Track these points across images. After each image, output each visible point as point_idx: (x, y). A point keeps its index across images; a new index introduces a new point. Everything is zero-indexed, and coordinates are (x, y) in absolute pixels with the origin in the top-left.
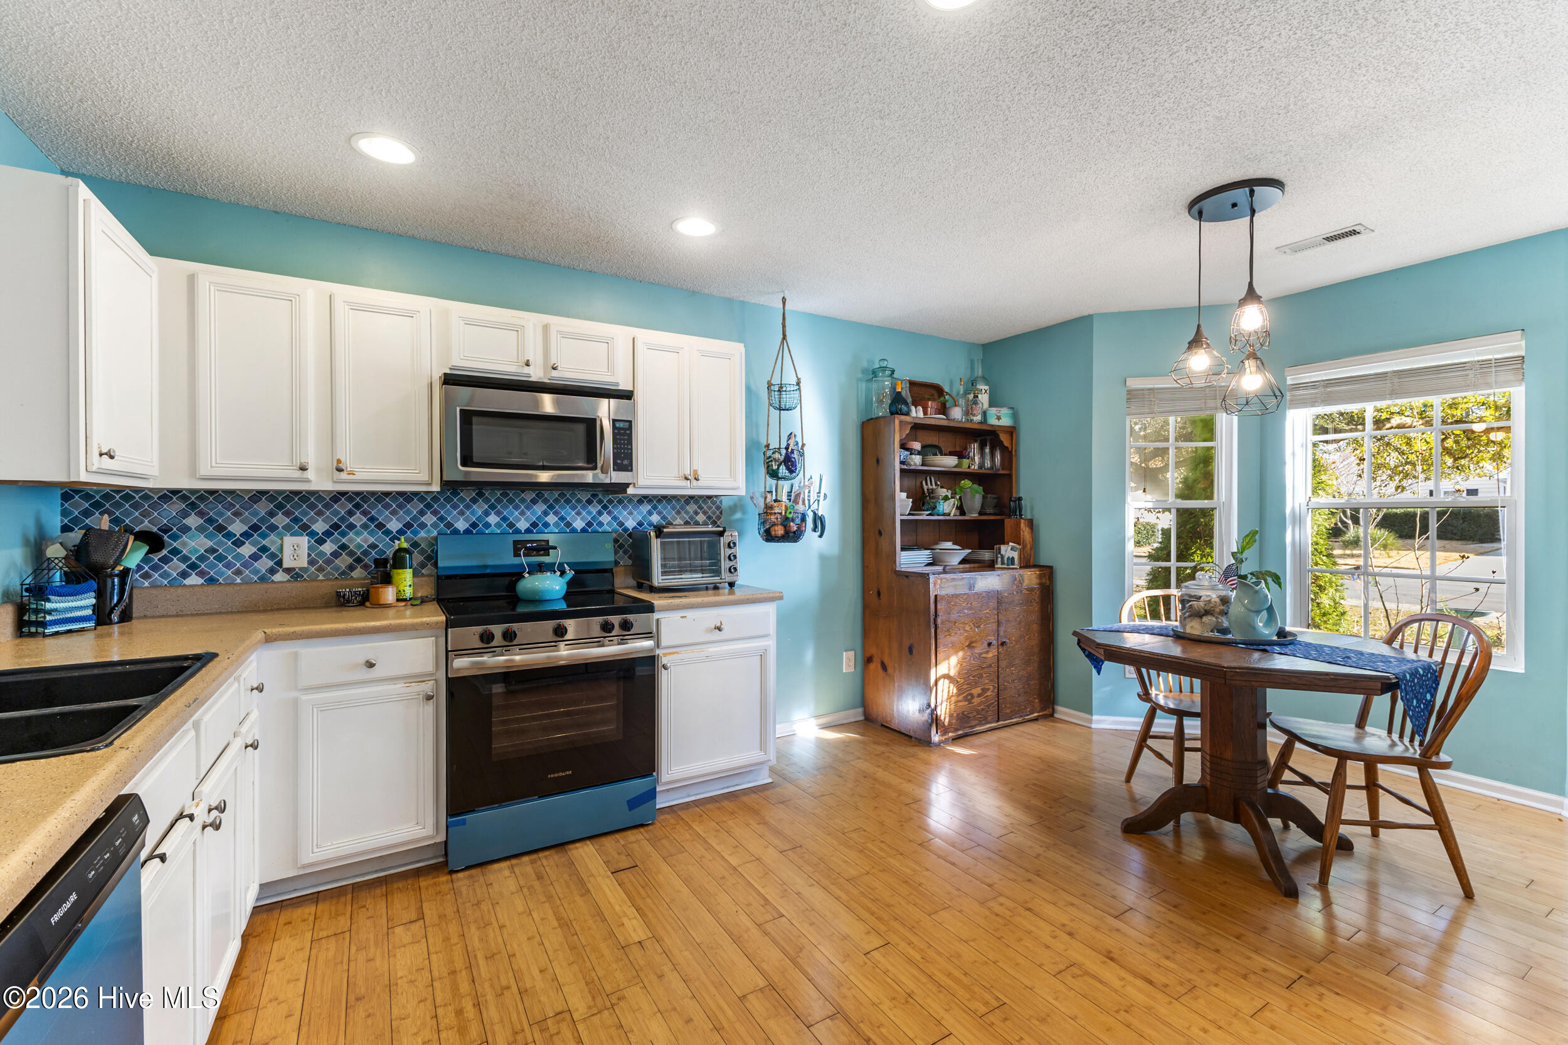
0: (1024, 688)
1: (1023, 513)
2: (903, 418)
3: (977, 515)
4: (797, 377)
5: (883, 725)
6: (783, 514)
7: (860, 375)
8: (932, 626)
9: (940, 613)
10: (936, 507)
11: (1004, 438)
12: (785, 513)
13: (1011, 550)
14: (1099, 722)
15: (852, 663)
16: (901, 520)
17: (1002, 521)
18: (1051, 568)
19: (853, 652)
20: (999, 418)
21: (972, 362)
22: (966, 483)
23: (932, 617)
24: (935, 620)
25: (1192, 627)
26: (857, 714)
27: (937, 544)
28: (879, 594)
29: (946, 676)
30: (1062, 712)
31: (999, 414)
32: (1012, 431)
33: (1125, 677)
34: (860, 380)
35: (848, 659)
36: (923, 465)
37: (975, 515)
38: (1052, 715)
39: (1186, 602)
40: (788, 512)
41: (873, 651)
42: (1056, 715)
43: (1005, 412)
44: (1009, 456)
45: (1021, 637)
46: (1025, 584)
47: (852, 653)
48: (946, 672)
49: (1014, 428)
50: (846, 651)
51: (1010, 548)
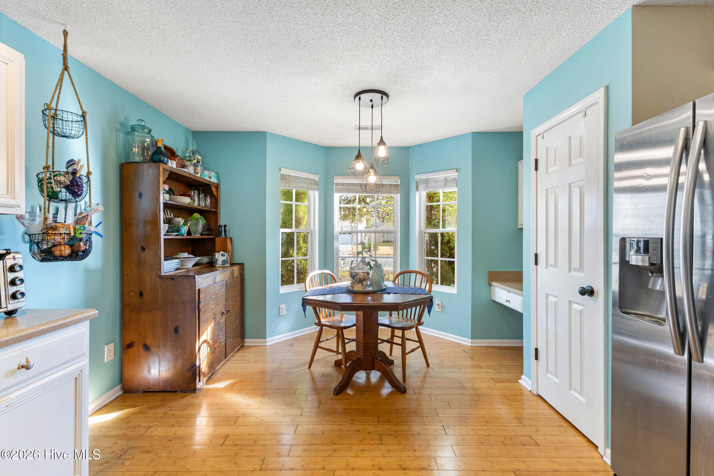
0: (235, 335)
1: (227, 234)
2: (165, 166)
3: (199, 235)
4: (82, 109)
5: (145, 392)
6: (72, 234)
7: (118, 127)
8: (197, 310)
9: (201, 300)
10: (180, 230)
11: (214, 189)
12: (75, 233)
13: (221, 256)
14: (270, 341)
15: (112, 354)
16: (164, 239)
17: (214, 239)
18: (243, 264)
19: (113, 343)
20: (210, 178)
21: (187, 140)
22: (196, 215)
23: (197, 304)
24: (199, 306)
25: (359, 287)
26: (117, 391)
27: (177, 254)
28: (141, 294)
29: (205, 341)
30: (248, 342)
31: (210, 175)
32: (217, 187)
33: (280, 315)
34: (117, 130)
35: (109, 351)
36: (170, 200)
37: (198, 236)
38: (243, 345)
39: (355, 277)
40: (77, 233)
41: (133, 337)
42: (245, 344)
43: (213, 174)
44: (215, 201)
45: (234, 305)
46: (235, 275)
47: (112, 345)
48: (205, 339)
49: (218, 184)
50: (107, 344)
51: (220, 255)
